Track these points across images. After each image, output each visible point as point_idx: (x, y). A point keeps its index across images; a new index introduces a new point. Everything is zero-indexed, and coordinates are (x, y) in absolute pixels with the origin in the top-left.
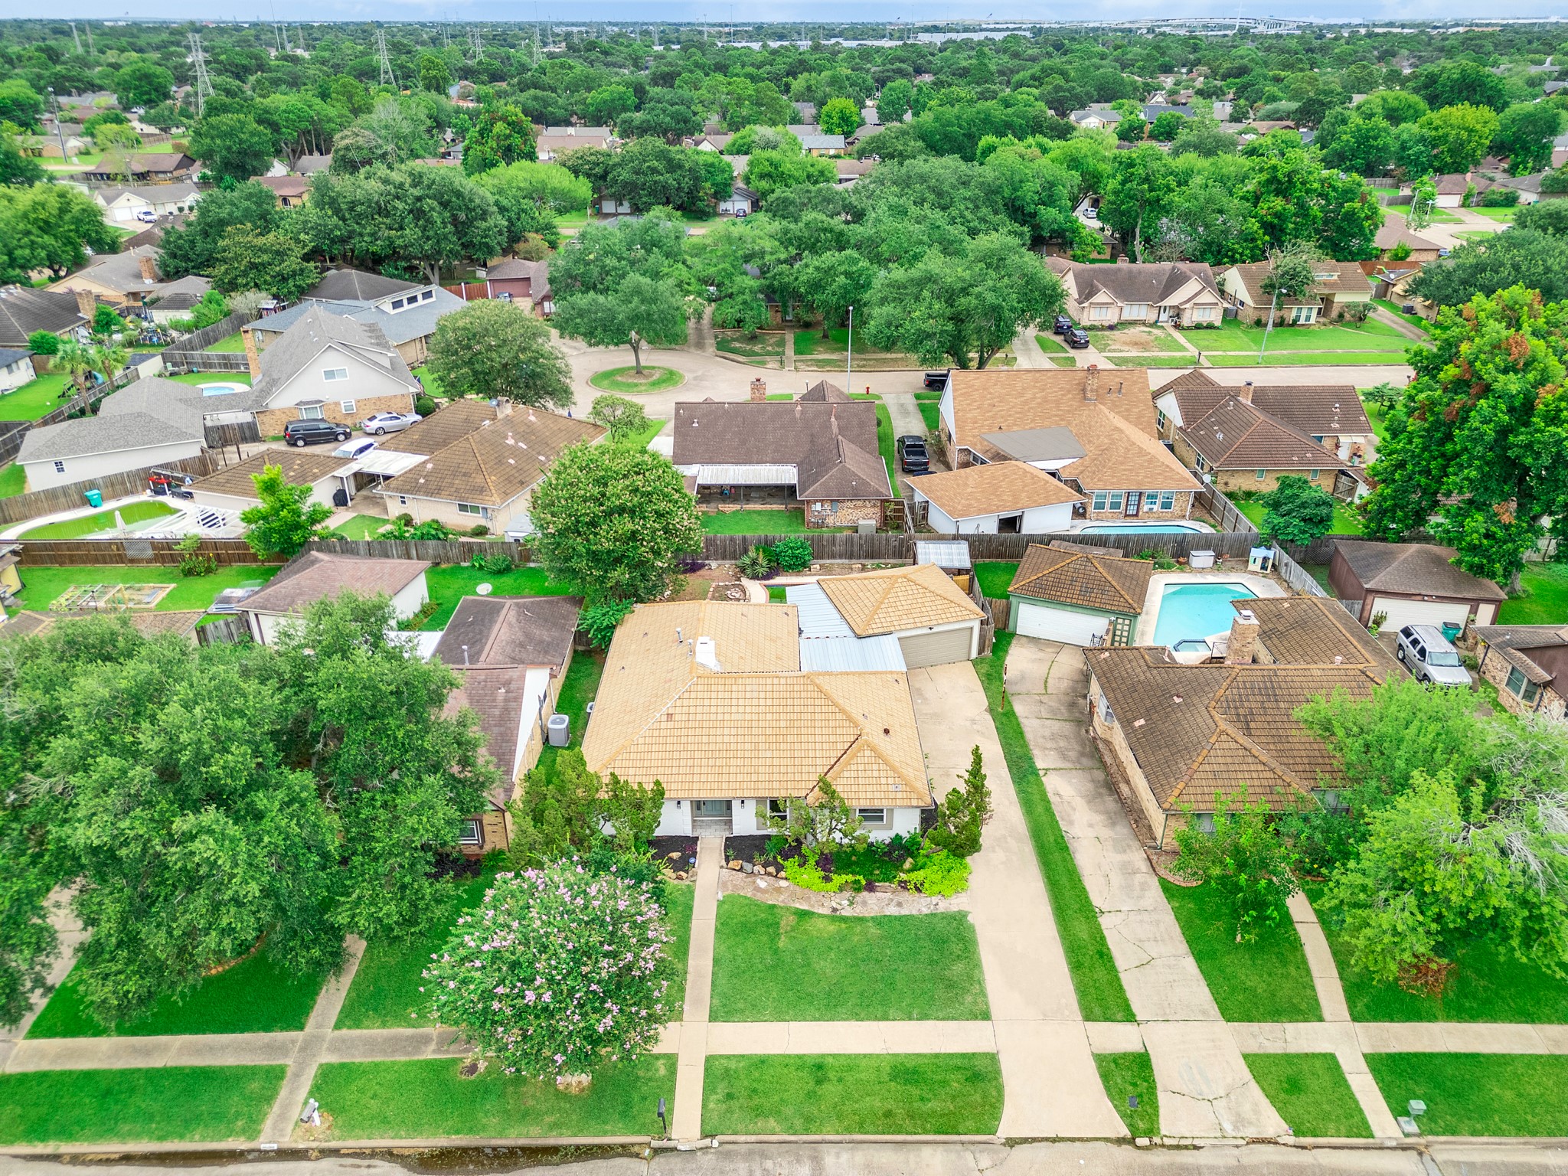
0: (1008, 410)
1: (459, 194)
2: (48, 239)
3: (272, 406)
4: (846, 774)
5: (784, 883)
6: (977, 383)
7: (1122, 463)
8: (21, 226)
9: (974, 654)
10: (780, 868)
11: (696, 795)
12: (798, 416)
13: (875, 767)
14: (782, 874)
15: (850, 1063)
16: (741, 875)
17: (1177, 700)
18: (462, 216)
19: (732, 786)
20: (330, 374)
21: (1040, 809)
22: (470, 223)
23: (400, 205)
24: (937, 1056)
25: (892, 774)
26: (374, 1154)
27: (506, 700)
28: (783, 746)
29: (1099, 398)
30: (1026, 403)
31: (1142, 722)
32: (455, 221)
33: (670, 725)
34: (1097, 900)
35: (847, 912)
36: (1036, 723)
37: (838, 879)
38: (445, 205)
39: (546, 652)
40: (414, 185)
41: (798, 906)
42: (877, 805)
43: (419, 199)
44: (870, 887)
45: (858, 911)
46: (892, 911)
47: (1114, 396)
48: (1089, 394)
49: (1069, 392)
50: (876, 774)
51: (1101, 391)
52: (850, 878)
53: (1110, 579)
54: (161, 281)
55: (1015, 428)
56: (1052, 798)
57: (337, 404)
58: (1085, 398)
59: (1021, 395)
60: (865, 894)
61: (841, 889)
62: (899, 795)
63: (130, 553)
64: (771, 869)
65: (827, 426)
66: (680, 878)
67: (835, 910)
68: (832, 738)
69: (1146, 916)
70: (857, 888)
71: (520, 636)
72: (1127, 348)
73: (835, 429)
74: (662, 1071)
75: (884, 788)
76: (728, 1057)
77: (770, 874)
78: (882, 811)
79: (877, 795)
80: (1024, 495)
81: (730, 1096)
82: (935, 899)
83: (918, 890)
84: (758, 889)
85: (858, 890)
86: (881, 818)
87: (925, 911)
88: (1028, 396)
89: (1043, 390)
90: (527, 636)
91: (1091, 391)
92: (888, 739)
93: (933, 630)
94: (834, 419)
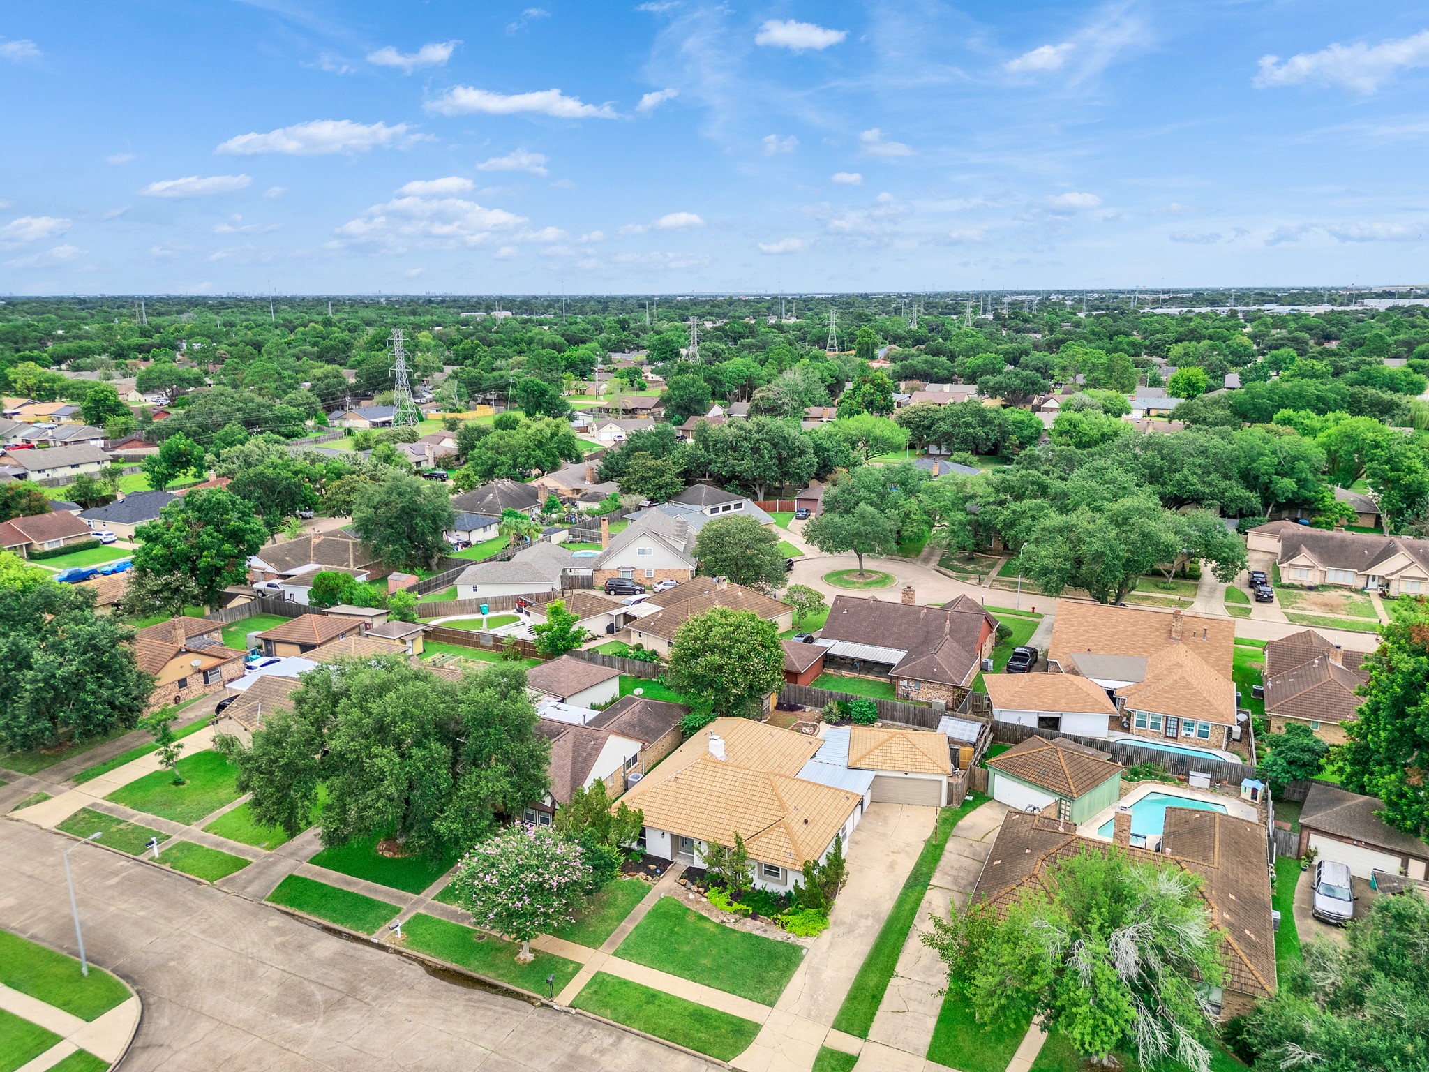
0: (1100, 637)
1: (785, 439)
2: (539, 453)
3: (603, 568)
4: (763, 839)
5: (704, 900)
6: (1078, 612)
7: (1166, 692)
8: (525, 442)
9: (944, 803)
10: (707, 890)
11: (677, 832)
12: (922, 616)
13: (783, 839)
14: (706, 894)
15: (672, 1000)
16: (683, 888)
17: (1028, 851)
18: (785, 454)
19: (694, 830)
20: (641, 551)
21: (907, 907)
22: (790, 458)
23: (745, 444)
24: (725, 1014)
25: (791, 846)
26: (416, 960)
27: (592, 749)
28: (734, 813)
29: (1183, 638)
30: (1117, 633)
31: (999, 862)
32: (780, 458)
33: (674, 784)
34: (899, 968)
35: (730, 925)
36: (954, 857)
37: (736, 906)
38: (775, 446)
39: (647, 734)
40: (757, 432)
41: (703, 913)
42: (774, 863)
43: (758, 441)
44: (754, 916)
45: (738, 927)
46: (759, 933)
47: (1197, 639)
48: (1174, 635)
49: (1158, 630)
50: (781, 844)
51: (1187, 634)
52: (744, 907)
53: (1065, 768)
54: (597, 483)
55: (1102, 652)
56: (924, 903)
57: (643, 571)
58: (1170, 637)
60: (749, 920)
61: (736, 912)
62: (790, 861)
63: (482, 642)
64: (701, 890)
65: (942, 626)
66: (647, 879)
67: (723, 922)
68: (766, 816)
69: (926, 988)
70: (746, 915)
71: (636, 721)
72: (1312, 607)
73: (947, 630)
74: (570, 969)
75: (782, 854)
76: (609, 975)
77: (699, 892)
78: (778, 869)
79: (776, 857)
80: (1063, 701)
81: (595, 992)
82: (790, 935)
83: (783, 926)
84: (687, 898)
85: (746, 916)
86: (778, 875)
87: (779, 939)
88: (1120, 628)
89: (1135, 625)
90: (641, 722)
91: (1176, 632)
92: (805, 826)
93: (909, 776)
94: (948, 622)
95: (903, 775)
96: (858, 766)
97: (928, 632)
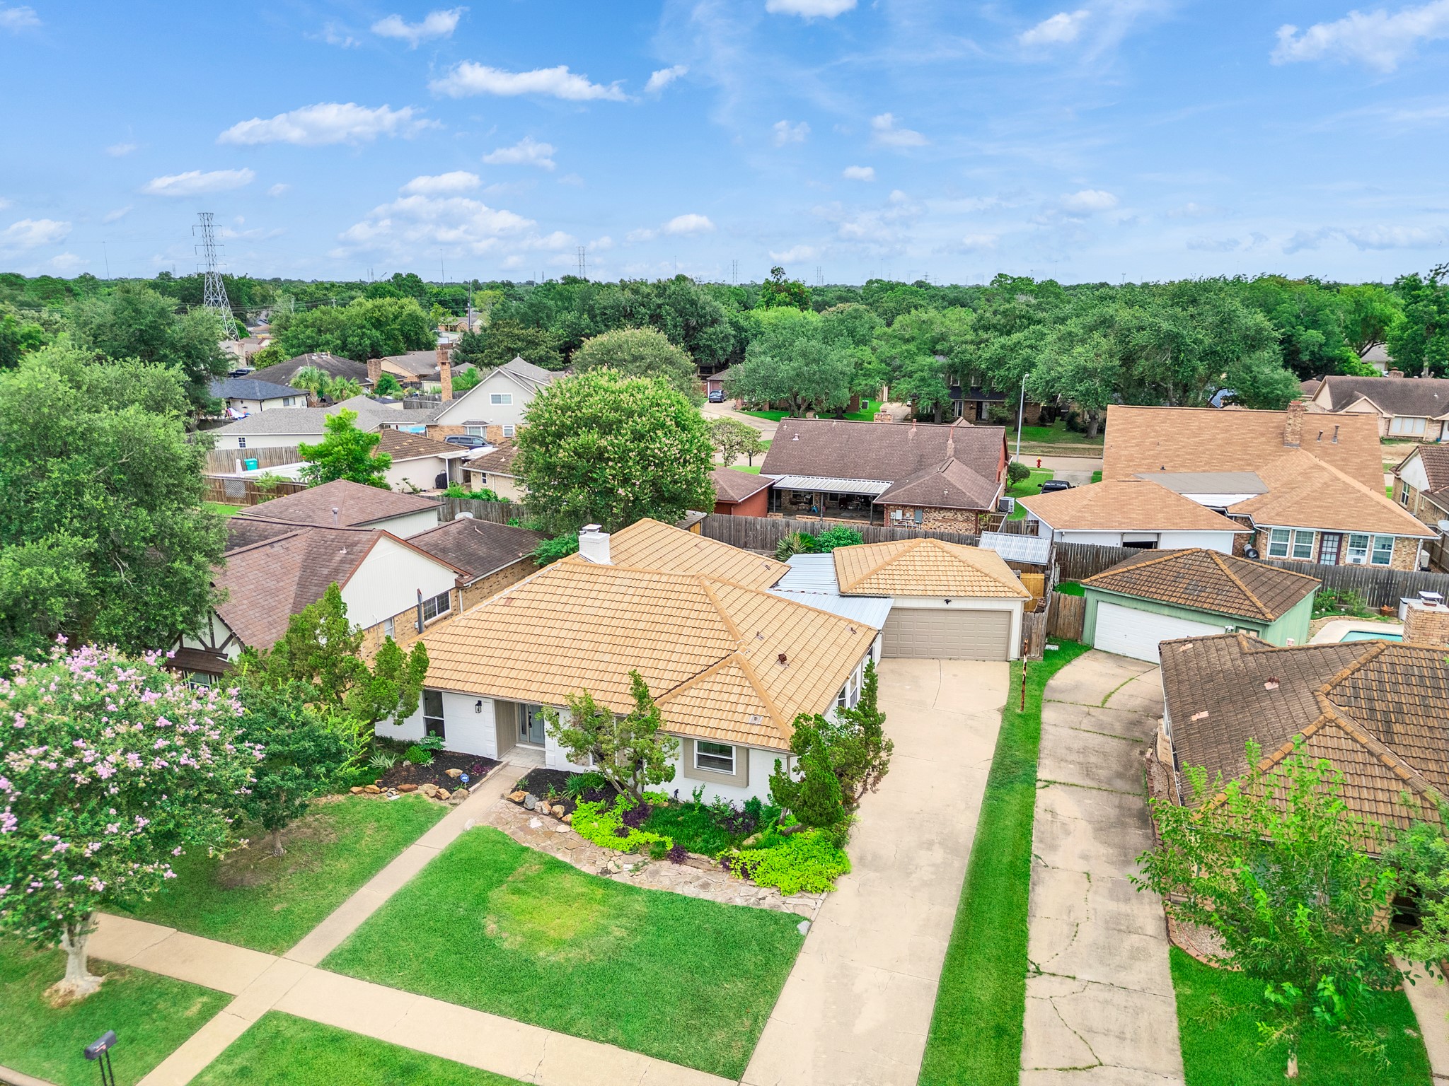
0: (1177, 450)
1: (693, 303)
2: (375, 333)
3: (441, 423)
4: (692, 693)
5: (562, 828)
6: (1140, 420)
7: (1315, 499)
8: (358, 322)
9: (1014, 653)
10: (570, 808)
11: (508, 694)
12: (910, 437)
13: (737, 690)
14: (569, 817)
16: (518, 809)
17: (1268, 686)
18: (693, 322)
19: (544, 688)
20: (496, 399)
21: (1010, 822)
22: (699, 328)
23: (642, 310)
25: (755, 701)
28: (629, 651)
29: (1303, 442)
30: (1201, 443)
31: (1205, 714)
32: (687, 327)
34: (1037, 952)
35: (623, 878)
36: (1065, 733)
37: (636, 836)
38: (681, 313)
40: (659, 296)
41: (560, 857)
42: (720, 737)
43: (659, 306)
44: (678, 856)
45: (642, 881)
46: (690, 891)
47: (1325, 443)
48: (1290, 438)
49: (1262, 435)
50: (733, 698)
51: (1307, 437)
52: (654, 837)
53: (1233, 577)
55: (1182, 470)
56: (1039, 813)
57: (499, 427)
58: (1284, 443)
59: (1195, 435)
60: (666, 864)
61: (634, 850)
62: (755, 730)
63: (229, 491)
64: (559, 809)
65: (942, 448)
66: (438, 796)
67: (606, 871)
68: (697, 651)
69: (1120, 998)
70: (658, 854)
71: (449, 544)
73: (950, 451)
74: (194, 1010)
75: (738, 717)
76: (298, 1019)
77: (552, 814)
78: (726, 750)
79: (724, 725)
80: (1160, 515)
82: (764, 892)
83: (745, 873)
84: (526, 829)
85: (658, 856)
86: (727, 764)
87: (739, 902)
88: (1206, 436)
89: (1227, 431)
90: (459, 546)
91: (1293, 433)
92: (780, 667)
93: (951, 605)
94: (950, 441)
95: (941, 604)
96: (860, 591)
97: (922, 456)
